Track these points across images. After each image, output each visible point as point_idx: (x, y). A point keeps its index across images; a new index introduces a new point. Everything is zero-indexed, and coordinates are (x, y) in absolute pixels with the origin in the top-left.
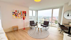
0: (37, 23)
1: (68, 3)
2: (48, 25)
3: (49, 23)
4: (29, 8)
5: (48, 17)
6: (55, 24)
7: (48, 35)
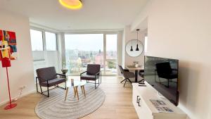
0: (64, 73)
1: (130, 26)
2: (98, 74)
3: (101, 69)
4: (31, 20)
5: (91, 54)
6: (108, 69)
7: (103, 98)
